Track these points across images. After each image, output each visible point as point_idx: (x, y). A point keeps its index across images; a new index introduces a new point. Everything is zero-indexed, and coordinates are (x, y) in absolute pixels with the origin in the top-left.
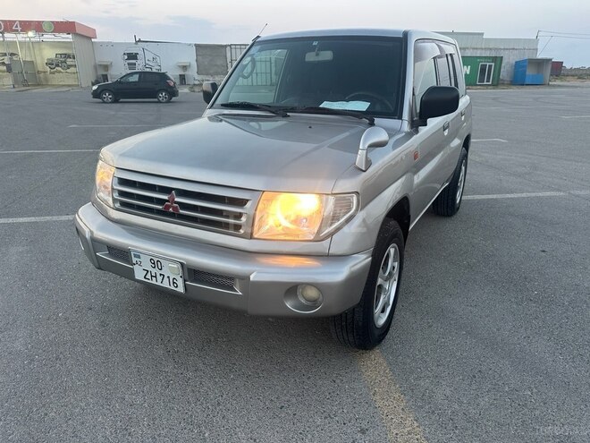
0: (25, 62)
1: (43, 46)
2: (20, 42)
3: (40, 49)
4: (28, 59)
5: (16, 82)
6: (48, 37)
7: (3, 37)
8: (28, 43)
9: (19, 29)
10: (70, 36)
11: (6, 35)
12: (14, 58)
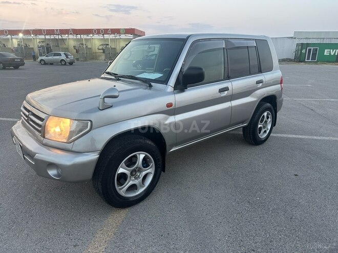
0: (112, 48)
1: (121, 40)
2: (110, 39)
3: (119, 42)
4: (113, 47)
5: (106, 57)
6: (123, 36)
7: (104, 37)
8: (114, 39)
9: (110, 32)
10: (132, 36)
11: (105, 36)
12: (108, 46)
